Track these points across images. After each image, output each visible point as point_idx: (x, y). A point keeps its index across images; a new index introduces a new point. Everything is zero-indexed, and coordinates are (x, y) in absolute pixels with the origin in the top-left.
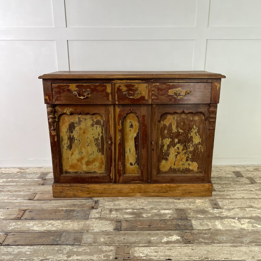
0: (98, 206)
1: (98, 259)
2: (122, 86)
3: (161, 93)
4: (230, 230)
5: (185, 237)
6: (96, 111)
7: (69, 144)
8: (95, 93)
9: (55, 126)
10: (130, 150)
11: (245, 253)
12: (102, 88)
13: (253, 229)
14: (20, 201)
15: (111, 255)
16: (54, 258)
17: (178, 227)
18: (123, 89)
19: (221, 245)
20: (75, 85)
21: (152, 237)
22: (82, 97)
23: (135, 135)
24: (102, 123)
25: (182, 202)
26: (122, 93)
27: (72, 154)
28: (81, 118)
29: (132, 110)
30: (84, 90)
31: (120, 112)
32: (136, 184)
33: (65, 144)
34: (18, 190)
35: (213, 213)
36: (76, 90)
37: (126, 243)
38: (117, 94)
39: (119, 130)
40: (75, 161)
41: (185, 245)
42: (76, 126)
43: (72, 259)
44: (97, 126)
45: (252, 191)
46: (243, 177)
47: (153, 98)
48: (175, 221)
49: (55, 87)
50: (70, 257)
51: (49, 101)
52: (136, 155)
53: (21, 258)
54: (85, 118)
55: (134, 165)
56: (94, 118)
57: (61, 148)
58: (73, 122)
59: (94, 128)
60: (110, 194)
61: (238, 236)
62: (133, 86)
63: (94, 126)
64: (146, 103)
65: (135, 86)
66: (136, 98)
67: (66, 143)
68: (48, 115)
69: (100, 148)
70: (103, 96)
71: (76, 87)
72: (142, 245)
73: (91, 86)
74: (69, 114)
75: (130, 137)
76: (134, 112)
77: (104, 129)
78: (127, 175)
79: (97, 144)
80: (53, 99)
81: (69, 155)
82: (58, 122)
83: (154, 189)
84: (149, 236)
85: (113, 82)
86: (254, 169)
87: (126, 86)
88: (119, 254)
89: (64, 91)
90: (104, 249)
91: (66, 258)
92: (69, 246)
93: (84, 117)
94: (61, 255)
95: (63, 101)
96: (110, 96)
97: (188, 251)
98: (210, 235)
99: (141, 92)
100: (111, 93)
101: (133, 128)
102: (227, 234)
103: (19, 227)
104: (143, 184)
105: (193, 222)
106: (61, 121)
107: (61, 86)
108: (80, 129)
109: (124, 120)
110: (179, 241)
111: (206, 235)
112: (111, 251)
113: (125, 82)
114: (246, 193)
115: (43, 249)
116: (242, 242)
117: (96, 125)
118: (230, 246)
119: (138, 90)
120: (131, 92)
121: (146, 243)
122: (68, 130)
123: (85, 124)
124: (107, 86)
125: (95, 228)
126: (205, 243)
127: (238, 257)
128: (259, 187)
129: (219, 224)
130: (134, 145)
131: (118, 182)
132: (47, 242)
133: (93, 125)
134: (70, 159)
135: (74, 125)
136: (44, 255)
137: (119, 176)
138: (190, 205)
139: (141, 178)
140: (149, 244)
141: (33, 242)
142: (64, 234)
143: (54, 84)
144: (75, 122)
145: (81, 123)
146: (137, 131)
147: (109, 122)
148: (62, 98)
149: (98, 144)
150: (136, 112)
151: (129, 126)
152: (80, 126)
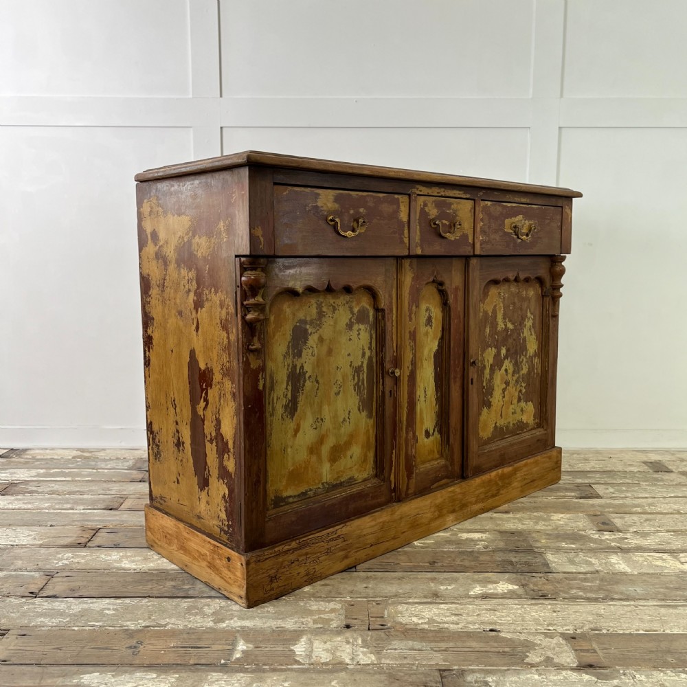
7: (289, 396)
10: (425, 392)
23: (435, 346)
27: (297, 431)
28: (323, 305)
29: (436, 273)
31: (413, 279)
32: (444, 490)
33: (278, 398)
35: (602, 540)
39: (410, 332)
40: (303, 455)
42: (311, 333)
44: (360, 326)
52: (436, 403)
54: (334, 302)
55: (433, 434)
56: (354, 304)
57: (268, 415)
58: (303, 318)
59: (354, 334)
60: (394, 538)
63: (353, 328)
67: (282, 397)
69: (365, 396)
75: (426, 352)
76: (440, 279)
77: (374, 336)
78: (422, 468)
79: (357, 384)
81: (289, 436)
93: (331, 299)
101: (431, 326)
106: (272, 318)
109: (418, 303)
117: (357, 325)
122: (288, 348)
123: (332, 324)
130: (434, 374)
131: (405, 495)
133: (350, 326)
134: (289, 450)
135: (307, 330)
137: (407, 476)
138: (536, 523)
139: (450, 469)
144: (308, 319)
145: (323, 319)
146: (439, 335)
149: (360, 384)
151: (425, 321)
152: (320, 330)
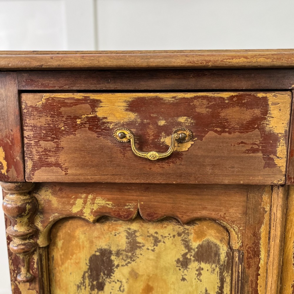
6: (204, 208)
8: (211, 134)
9: (35, 266)
12: (247, 115)
20: (125, 101)
22: (152, 155)
24: (223, 256)
28: (137, 234)
30: (162, 123)
36: (126, 120)
42: (118, 266)
44: (203, 265)
49: (35, 108)
51: (5, 168)
54: (156, 233)
56: (191, 237)
58: (106, 247)
59: (191, 273)
63: (190, 266)
68: (8, 223)
70: (249, 147)
71: (127, 110)
73: (196, 102)
74: (91, 218)
77: (228, 280)
80: (24, 162)
82: (48, 249)
89: (75, 127)
93: (151, 229)
95: (69, 172)
96: (282, 149)
100: (288, 135)
106: (60, 243)
107: (63, 103)
108: (134, 275)
117: (196, 263)
122: (84, 277)
123: (152, 257)
124: (274, 104)
133: (184, 263)
135: (111, 261)
143: (30, 96)
144: (114, 249)
145: (138, 251)
147: (257, 254)
148: (62, 158)
152: (133, 263)
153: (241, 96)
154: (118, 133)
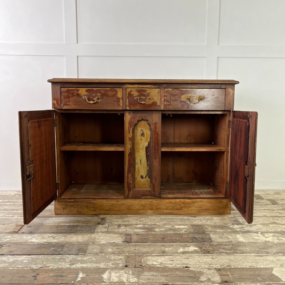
0: (105, 222)
1: (106, 267)
2: (133, 91)
3: (173, 98)
4: (254, 242)
5: (204, 248)
8: (105, 98)
10: (141, 161)
11: (273, 261)
12: (113, 93)
13: (278, 241)
14: (17, 218)
15: (120, 263)
16: (55, 265)
17: (195, 240)
18: (134, 94)
19: (244, 255)
20: (85, 90)
21: (167, 248)
22: (91, 102)
23: (146, 144)
25: (198, 219)
26: (134, 98)
29: (144, 117)
30: (94, 95)
31: (131, 118)
32: (147, 200)
34: (15, 208)
35: (234, 228)
36: (85, 94)
37: (137, 253)
38: (128, 100)
39: (129, 138)
41: (204, 255)
43: (76, 267)
45: (274, 210)
46: (263, 199)
47: (165, 103)
48: (192, 234)
49: (64, 91)
50: (74, 265)
51: (56, 105)
52: (147, 166)
53: (17, 265)
55: (145, 178)
60: (118, 211)
61: (263, 247)
62: (145, 91)
64: (158, 109)
65: (147, 91)
66: (148, 104)
70: (114, 101)
71: (86, 92)
72: (155, 255)
73: (101, 90)
75: (141, 146)
76: (146, 119)
78: (137, 189)
80: (61, 104)
83: (167, 205)
84: (163, 247)
85: (124, 86)
86: (274, 193)
87: (138, 91)
88: (129, 262)
89: (74, 96)
90: (113, 258)
91: (69, 266)
92: (72, 255)
94: (63, 263)
95: (72, 106)
96: (121, 101)
97: (208, 260)
98: (231, 246)
99: (153, 97)
100: (122, 98)
101: (144, 137)
102: (250, 245)
103: (15, 239)
104: (154, 200)
105: (212, 236)
107: (71, 90)
109: (135, 128)
110: (197, 252)
111: (227, 246)
112: (120, 259)
113: (137, 87)
114: (268, 212)
115: (43, 257)
116: (267, 253)
118: (255, 256)
119: (150, 96)
120: (142, 97)
121: (159, 253)
124: (119, 91)
125: (102, 241)
126: (227, 253)
127: (265, 265)
128: (281, 207)
129: (241, 237)
130: (145, 155)
131: (127, 197)
132: (47, 252)
136: (44, 263)
137: (128, 190)
138: (207, 221)
139: (153, 193)
140: (163, 253)
141: (31, 253)
142: (67, 245)
143: (63, 88)
146: (149, 140)
148: (70, 103)
150: (147, 119)
151: (140, 134)
153: (112, 89)
154: (84, 97)
